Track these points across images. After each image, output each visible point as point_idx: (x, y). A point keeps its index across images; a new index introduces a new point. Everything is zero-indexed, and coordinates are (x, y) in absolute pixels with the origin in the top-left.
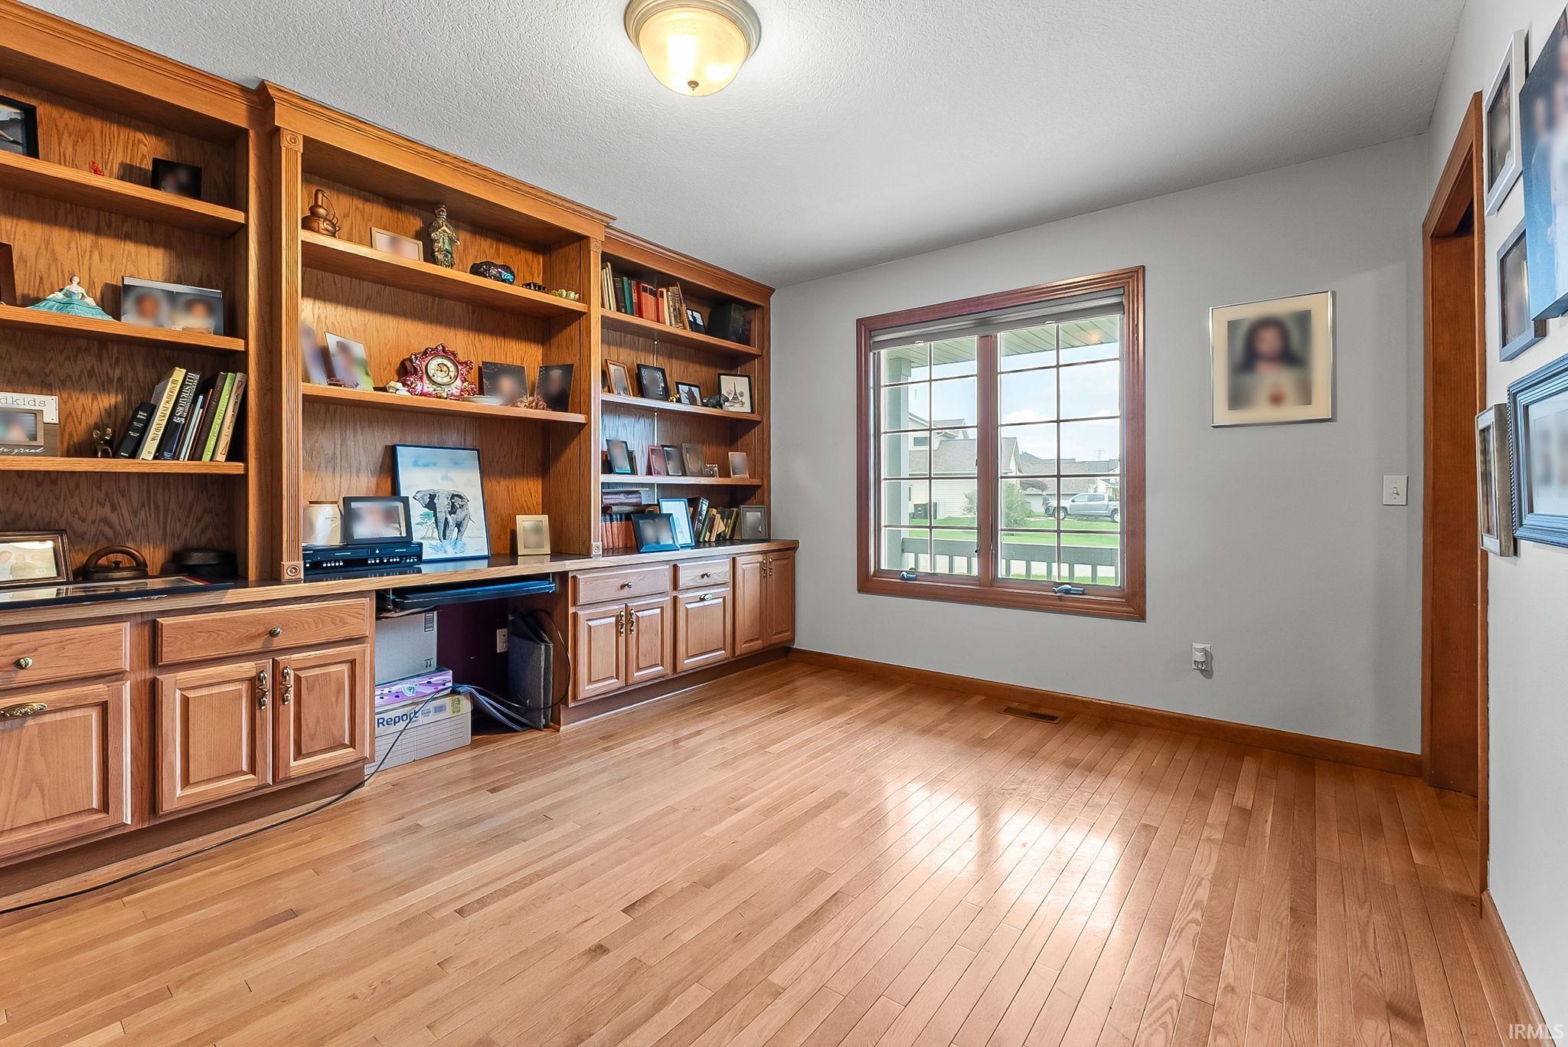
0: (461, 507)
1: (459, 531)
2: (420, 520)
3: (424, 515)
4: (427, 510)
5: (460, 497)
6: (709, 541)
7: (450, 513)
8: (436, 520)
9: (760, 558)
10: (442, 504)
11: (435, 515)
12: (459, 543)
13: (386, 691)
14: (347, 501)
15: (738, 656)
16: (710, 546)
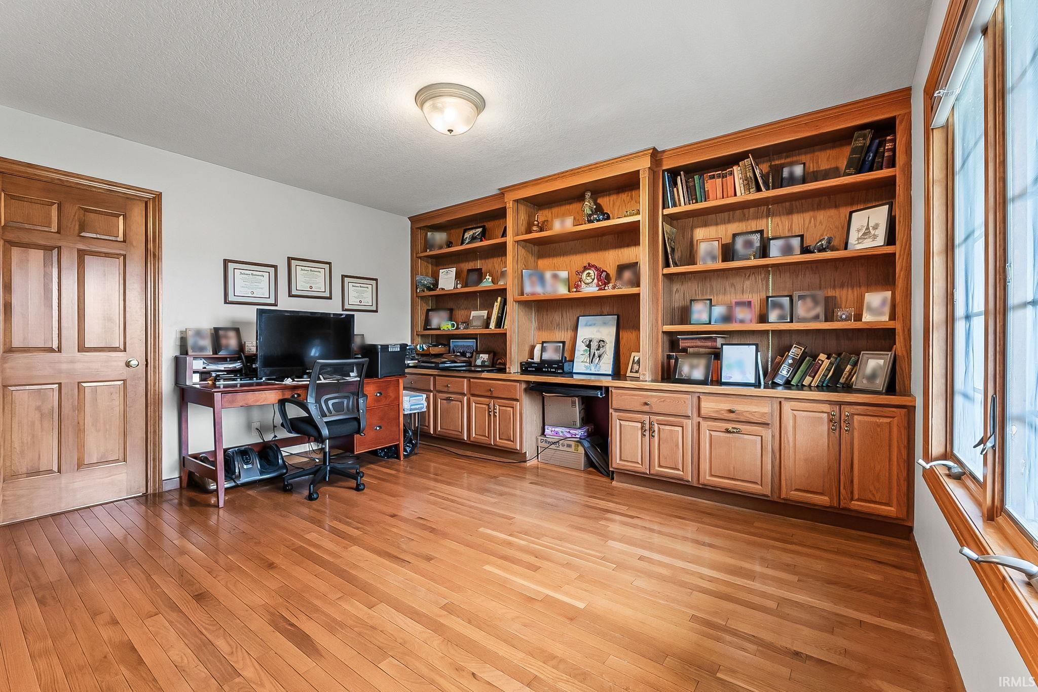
0: (603, 346)
1: (599, 359)
2: (583, 353)
3: (585, 350)
4: (587, 348)
5: (603, 341)
6: (810, 386)
7: (597, 350)
8: (590, 353)
9: (826, 408)
10: (594, 345)
11: (590, 351)
12: (598, 365)
13: (553, 429)
14: (543, 343)
15: (783, 499)
16: (811, 390)
